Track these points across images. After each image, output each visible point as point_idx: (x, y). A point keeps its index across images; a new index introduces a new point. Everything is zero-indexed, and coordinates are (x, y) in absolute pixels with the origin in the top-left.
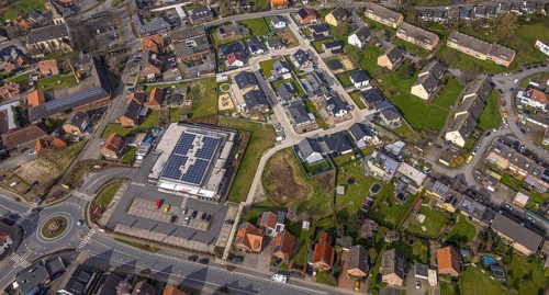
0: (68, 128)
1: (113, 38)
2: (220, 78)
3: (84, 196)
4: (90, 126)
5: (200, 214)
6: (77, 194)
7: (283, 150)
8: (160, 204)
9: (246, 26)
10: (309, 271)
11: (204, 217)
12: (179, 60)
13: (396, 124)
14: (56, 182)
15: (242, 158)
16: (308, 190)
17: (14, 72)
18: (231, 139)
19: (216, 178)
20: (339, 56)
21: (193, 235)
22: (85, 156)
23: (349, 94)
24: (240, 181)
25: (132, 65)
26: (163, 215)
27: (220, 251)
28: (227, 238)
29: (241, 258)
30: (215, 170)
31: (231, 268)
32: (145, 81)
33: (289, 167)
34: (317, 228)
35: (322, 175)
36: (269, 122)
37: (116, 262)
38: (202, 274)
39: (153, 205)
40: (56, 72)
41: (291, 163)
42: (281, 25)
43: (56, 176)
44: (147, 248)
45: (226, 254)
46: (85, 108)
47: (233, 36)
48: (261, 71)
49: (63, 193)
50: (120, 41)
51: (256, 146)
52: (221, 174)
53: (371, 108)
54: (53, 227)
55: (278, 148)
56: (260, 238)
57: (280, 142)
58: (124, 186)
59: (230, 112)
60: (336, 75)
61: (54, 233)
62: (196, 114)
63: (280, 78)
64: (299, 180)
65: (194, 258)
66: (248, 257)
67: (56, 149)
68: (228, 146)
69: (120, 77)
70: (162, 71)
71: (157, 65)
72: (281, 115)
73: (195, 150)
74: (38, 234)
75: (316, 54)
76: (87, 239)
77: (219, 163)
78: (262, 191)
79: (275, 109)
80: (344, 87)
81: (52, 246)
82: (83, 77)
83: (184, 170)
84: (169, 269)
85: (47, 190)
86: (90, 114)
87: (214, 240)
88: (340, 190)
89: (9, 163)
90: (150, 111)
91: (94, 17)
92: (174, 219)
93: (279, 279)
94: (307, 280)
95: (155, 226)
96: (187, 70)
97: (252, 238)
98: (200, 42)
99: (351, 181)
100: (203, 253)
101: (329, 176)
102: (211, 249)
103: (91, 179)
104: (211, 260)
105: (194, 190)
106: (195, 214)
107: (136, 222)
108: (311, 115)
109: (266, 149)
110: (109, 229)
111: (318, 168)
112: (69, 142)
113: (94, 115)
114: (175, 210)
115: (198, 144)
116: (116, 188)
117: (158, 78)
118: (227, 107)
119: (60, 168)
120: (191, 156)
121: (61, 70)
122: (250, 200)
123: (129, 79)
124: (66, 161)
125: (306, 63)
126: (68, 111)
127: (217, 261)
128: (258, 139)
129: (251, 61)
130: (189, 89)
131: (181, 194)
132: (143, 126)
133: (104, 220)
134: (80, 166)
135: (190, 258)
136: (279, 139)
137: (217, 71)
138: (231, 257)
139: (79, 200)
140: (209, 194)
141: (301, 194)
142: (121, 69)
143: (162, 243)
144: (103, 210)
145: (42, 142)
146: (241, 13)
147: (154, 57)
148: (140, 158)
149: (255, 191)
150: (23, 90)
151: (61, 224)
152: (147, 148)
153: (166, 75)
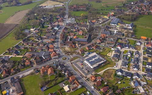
0: (77, 45)
1: (97, 32)
2: (112, 49)
3: (72, 57)
4: (81, 46)
5: (88, 70)
6: (71, 56)
7: (114, 69)
8: (82, 64)
9: (129, 41)
10: (99, 90)
11: (88, 71)
12: (106, 42)
13: (149, 79)
14: (69, 52)
15: (104, 66)
16: (112, 79)
17: (75, 32)
18: (104, 61)
19: (95, 66)
20: (149, 58)
21: (84, 72)
22: (76, 51)
23: (143, 67)
24: (100, 69)
25: (96, 39)
26: (81, 67)
27: (86, 77)
28: (89, 76)
29: (89, 81)
30: (96, 64)
31: (86, 81)
32: (96, 43)
33: (112, 73)
34: (107, 85)
35: (118, 78)
36: (116, 63)
37: (69, 68)
38: (80, 78)
39: (81, 64)
40: (81, 34)
41: (113, 72)
42: (139, 44)
43: (70, 51)
44: (75, 69)
45: (87, 78)
46: (82, 43)
47: (124, 42)
48: (124, 52)
49: (69, 54)
50: (97, 34)
51: (109, 65)
52: (97, 66)
53: (146, 73)
54: (64, 58)
55: (113, 68)
56: (94, 79)
57: (115, 67)
58: (79, 59)
59: (109, 56)
60: (143, 61)
61: (64, 59)
62: (102, 53)
63: (127, 55)
64: (112, 76)
65: (81, 76)
66: (90, 81)
67: (73, 47)
68: (102, 62)
69: (92, 40)
70: (101, 43)
71: (101, 41)
72: (120, 63)
73: (95, 59)
74: (62, 58)
75: (143, 55)
76: (68, 63)
77: (98, 64)
78: (102, 73)
79: (119, 61)
80: (143, 65)
81: (62, 61)
82: (85, 37)
83: (90, 61)
84: (76, 74)
85: (67, 53)
86: (82, 44)
87: (87, 75)
88: (119, 82)
89: (65, 46)
90: (93, 49)
91: (96, 27)
92: (83, 68)
93: (93, 87)
94: (98, 91)
95: (79, 67)
96: (107, 45)
97: (93, 78)
98: (114, 40)
99: (124, 83)
100: (83, 76)
101: (120, 79)
102: (85, 76)
103: (74, 55)
104: (84, 78)
105: (89, 65)
106: (87, 69)
107: (76, 65)
108: (127, 66)
109: (110, 67)
110: (72, 63)
111: (119, 76)
112: (75, 47)
113: (82, 45)
114: (84, 67)
115: (96, 58)
116: (77, 58)
117: (99, 43)
118: (109, 55)
119: (71, 51)
120: (94, 59)
121: (83, 35)
122: (98, 73)
123: (93, 41)
124: (73, 50)
125: (137, 55)
126: (78, 42)
127: (85, 78)
128: (110, 64)
129: (123, 49)
130: (104, 48)
131: (87, 65)
132: (89, 51)
133: (72, 62)
134: (74, 52)
135: (80, 75)
136: (115, 66)
137: (113, 47)
138: (87, 79)
139: (70, 57)
140: (92, 67)
141: (110, 79)
142: (93, 39)
143: (78, 70)
144: (73, 60)
145: (71, 45)
146: (131, 37)
147: (101, 38)
148: (85, 55)
149: (101, 72)
150: (74, 36)
151: (66, 59)
152: (87, 54)
153: (101, 44)
